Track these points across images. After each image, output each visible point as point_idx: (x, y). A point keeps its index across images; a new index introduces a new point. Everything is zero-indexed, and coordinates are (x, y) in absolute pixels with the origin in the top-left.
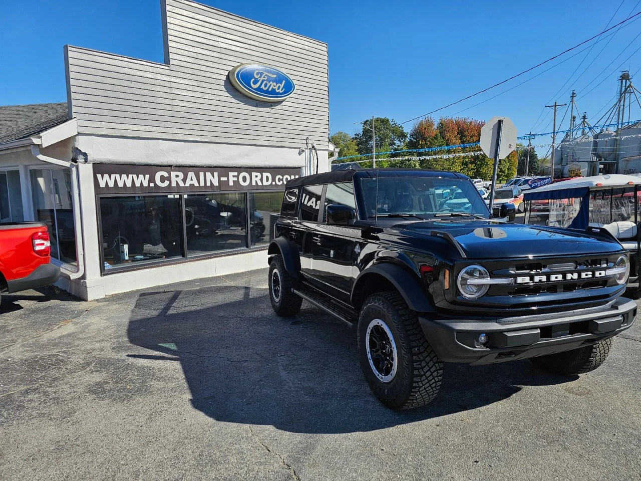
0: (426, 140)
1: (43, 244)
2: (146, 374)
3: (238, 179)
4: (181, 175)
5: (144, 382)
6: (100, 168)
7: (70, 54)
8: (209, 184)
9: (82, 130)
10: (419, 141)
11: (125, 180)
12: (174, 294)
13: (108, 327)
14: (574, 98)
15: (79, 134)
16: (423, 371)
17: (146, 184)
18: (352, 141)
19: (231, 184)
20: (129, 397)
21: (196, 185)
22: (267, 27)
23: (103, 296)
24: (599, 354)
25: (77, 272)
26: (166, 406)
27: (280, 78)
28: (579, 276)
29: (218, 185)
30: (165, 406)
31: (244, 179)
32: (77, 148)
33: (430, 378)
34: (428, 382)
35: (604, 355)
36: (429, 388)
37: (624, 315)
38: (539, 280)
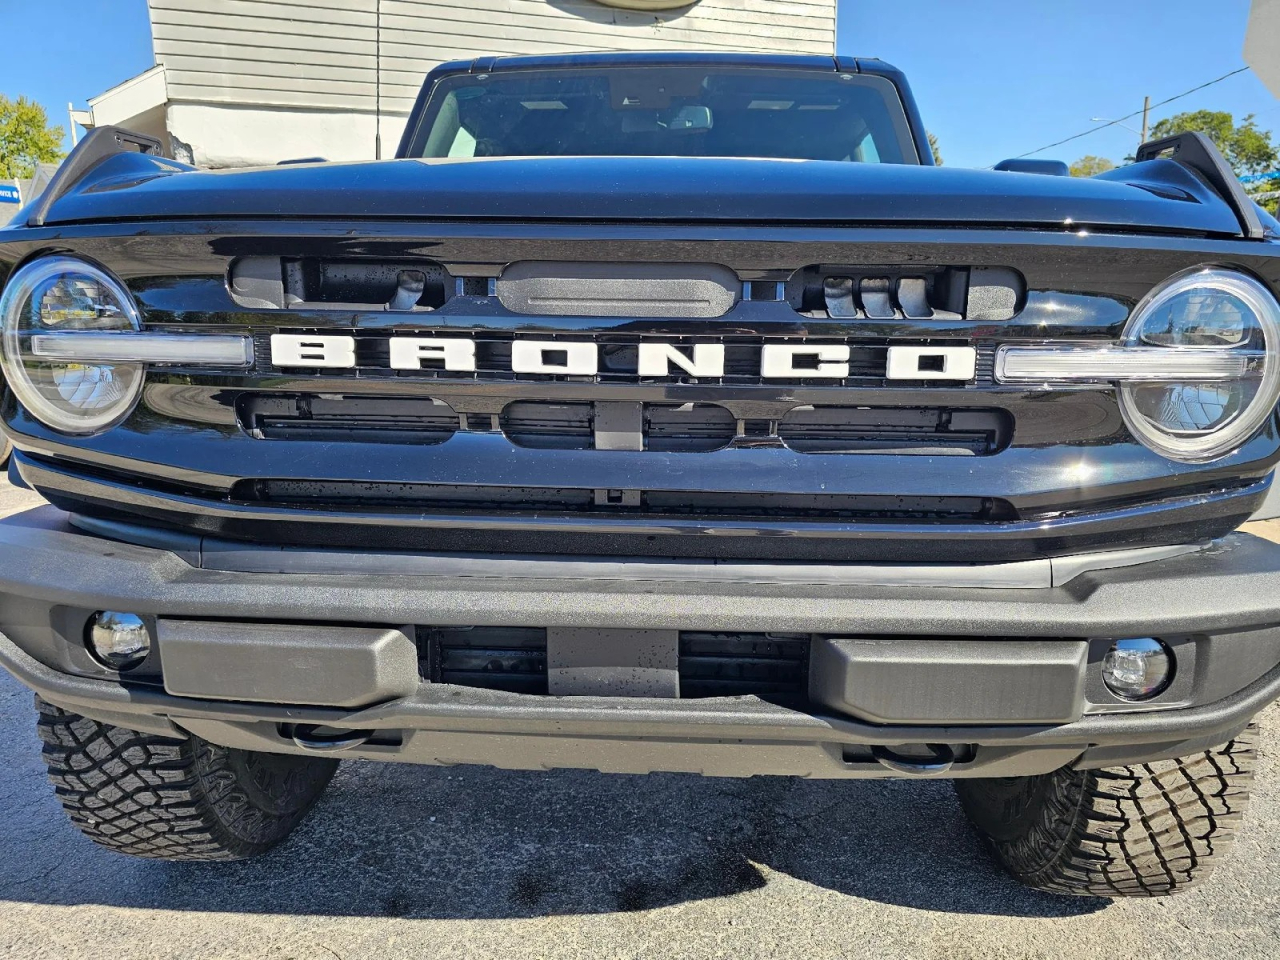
9: (177, 93)
15: (172, 101)
32: (171, 134)
33: (115, 767)
34: (112, 780)
35: (1183, 839)
36: (129, 806)
37: (1174, 648)
38: (423, 361)
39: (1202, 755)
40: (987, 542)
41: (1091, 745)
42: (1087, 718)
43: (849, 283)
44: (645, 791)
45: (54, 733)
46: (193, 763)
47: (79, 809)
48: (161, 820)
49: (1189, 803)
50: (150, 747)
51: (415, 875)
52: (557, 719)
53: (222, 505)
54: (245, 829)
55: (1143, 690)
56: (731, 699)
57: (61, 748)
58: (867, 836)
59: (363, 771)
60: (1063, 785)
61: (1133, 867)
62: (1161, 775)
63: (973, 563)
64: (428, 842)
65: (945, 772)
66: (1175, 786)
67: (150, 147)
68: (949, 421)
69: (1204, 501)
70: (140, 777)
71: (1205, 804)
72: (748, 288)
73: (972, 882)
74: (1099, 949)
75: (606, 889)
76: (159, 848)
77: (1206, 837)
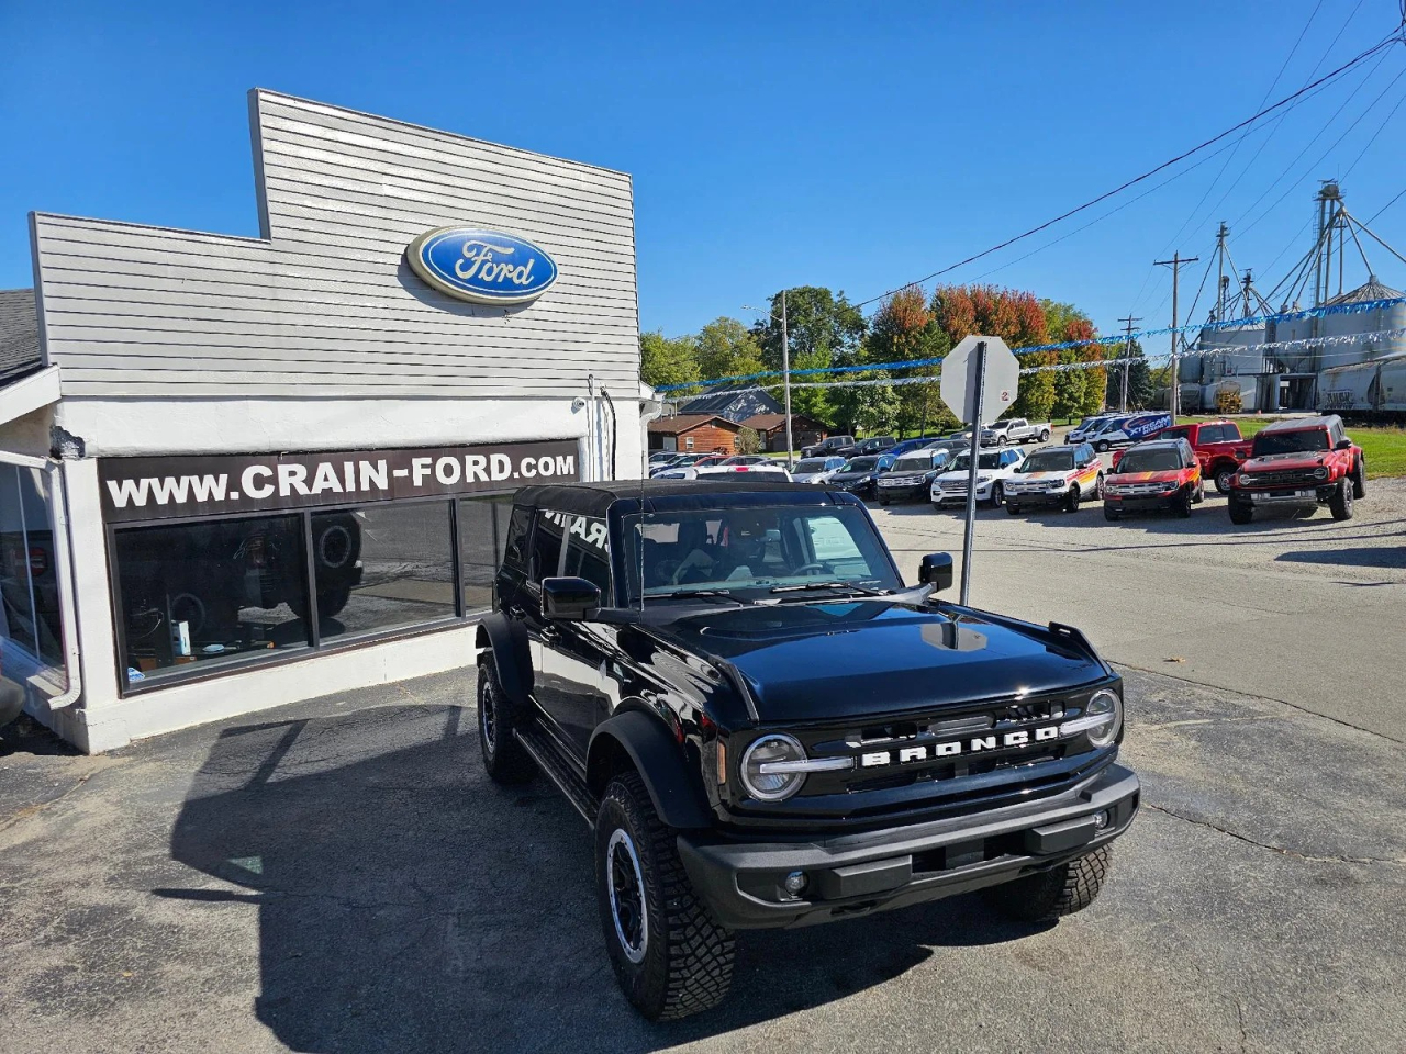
0: (907, 336)
2: (165, 941)
3: (433, 471)
4: (302, 471)
5: (153, 965)
6: (113, 467)
7: (42, 231)
8: (365, 487)
9: (70, 390)
10: (892, 339)
11: (171, 490)
12: (289, 729)
13: (117, 823)
14: (1225, 238)
15: (64, 398)
16: (690, 946)
17: (219, 495)
18: (749, 339)
19: (418, 482)
20: (107, 1006)
21: (337, 488)
22: (492, 148)
23: (126, 743)
24: (1082, 880)
25: (67, 691)
26: (180, 1024)
27: (522, 254)
28: (1000, 741)
29: (386, 487)
30: (178, 1025)
31: (448, 470)
32: (60, 428)
34: (703, 967)
35: (1095, 880)
36: (706, 979)
37: (1110, 811)
38: (911, 757)
48: (716, 984)
49: (1096, 866)
55: (1102, 826)
56: (1001, 857)
61: (1079, 897)
70: (717, 961)
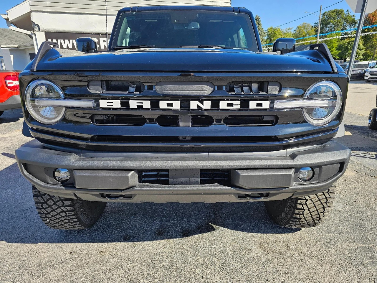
1: (12, 83)
9: (32, 8)
11: (67, 44)
15: (32, 11)
32: (32, 21)
33: (55, 207)
34: (54, 210)
35: (317, 213)
36: (59, 216)
37: (314, 169)
38: (138, 106)
39: (322, 193)
40: (272, 146)
41: (295, 192)
42: (294, 186)
43: (240, 84)
44: (186, 208)
45: (38, 199)
46: (74, 205)
47: (45, 218)
48: (67, 219)
49: (319, 205)
50: (64, 202)
51: (130, 231)
52: (173, 190)
53: (88, 142)
54: (87, 221)
55: (307, 179)
56: (213, 184)
57: (40, 203)
58: (242, 216)
59: (112, 206)
60: (290, 202)
61: (306, 220)
62: (312, 199)
63: (268, 151)
64: (132, 223)
65: (262, 199)
66: (316, 201)
67: (56, 45)
68: (263, 118)
69: (322, 135)
70: (61, 209)
71: (323, 205)
72: (216, 87)
73: (268, 226)
74: (298, 240)
75: (179, 231)
76: (65, 227)
77: (323, 212)
